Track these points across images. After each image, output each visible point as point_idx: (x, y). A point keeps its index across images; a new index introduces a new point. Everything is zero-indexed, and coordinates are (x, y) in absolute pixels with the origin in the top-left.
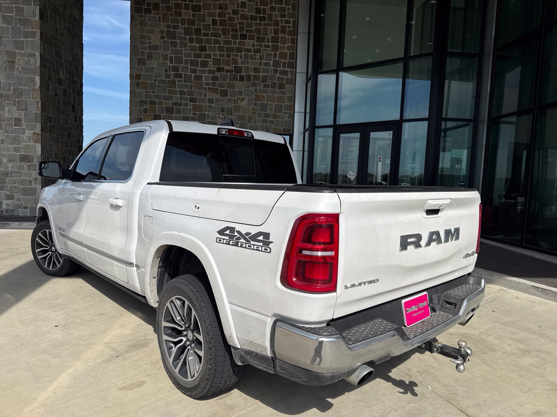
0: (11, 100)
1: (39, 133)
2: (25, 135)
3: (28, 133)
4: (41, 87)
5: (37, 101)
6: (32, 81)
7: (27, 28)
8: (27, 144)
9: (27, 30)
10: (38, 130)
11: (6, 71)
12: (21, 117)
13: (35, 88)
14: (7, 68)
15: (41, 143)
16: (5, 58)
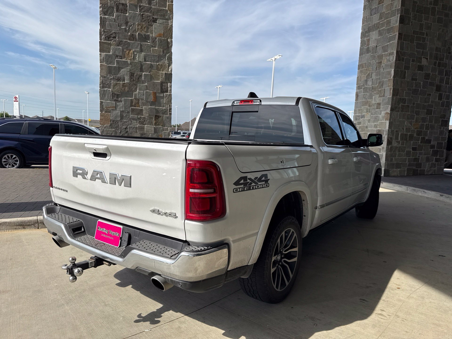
0: (376, 91)
1: (389, 112)
2: (381, 115)
3: (383, 113)
4: (394, 77)
5: (391, 88)
6: (389, 73)
7: (391, 34)
8: (381, 121)
9: (391, 36)
10: (389, 111)
11: (376, 70)
12: (380, 102)
13: (391, 79)
14: (377, 68)
15: (390, 120)
16: (377, 61)
